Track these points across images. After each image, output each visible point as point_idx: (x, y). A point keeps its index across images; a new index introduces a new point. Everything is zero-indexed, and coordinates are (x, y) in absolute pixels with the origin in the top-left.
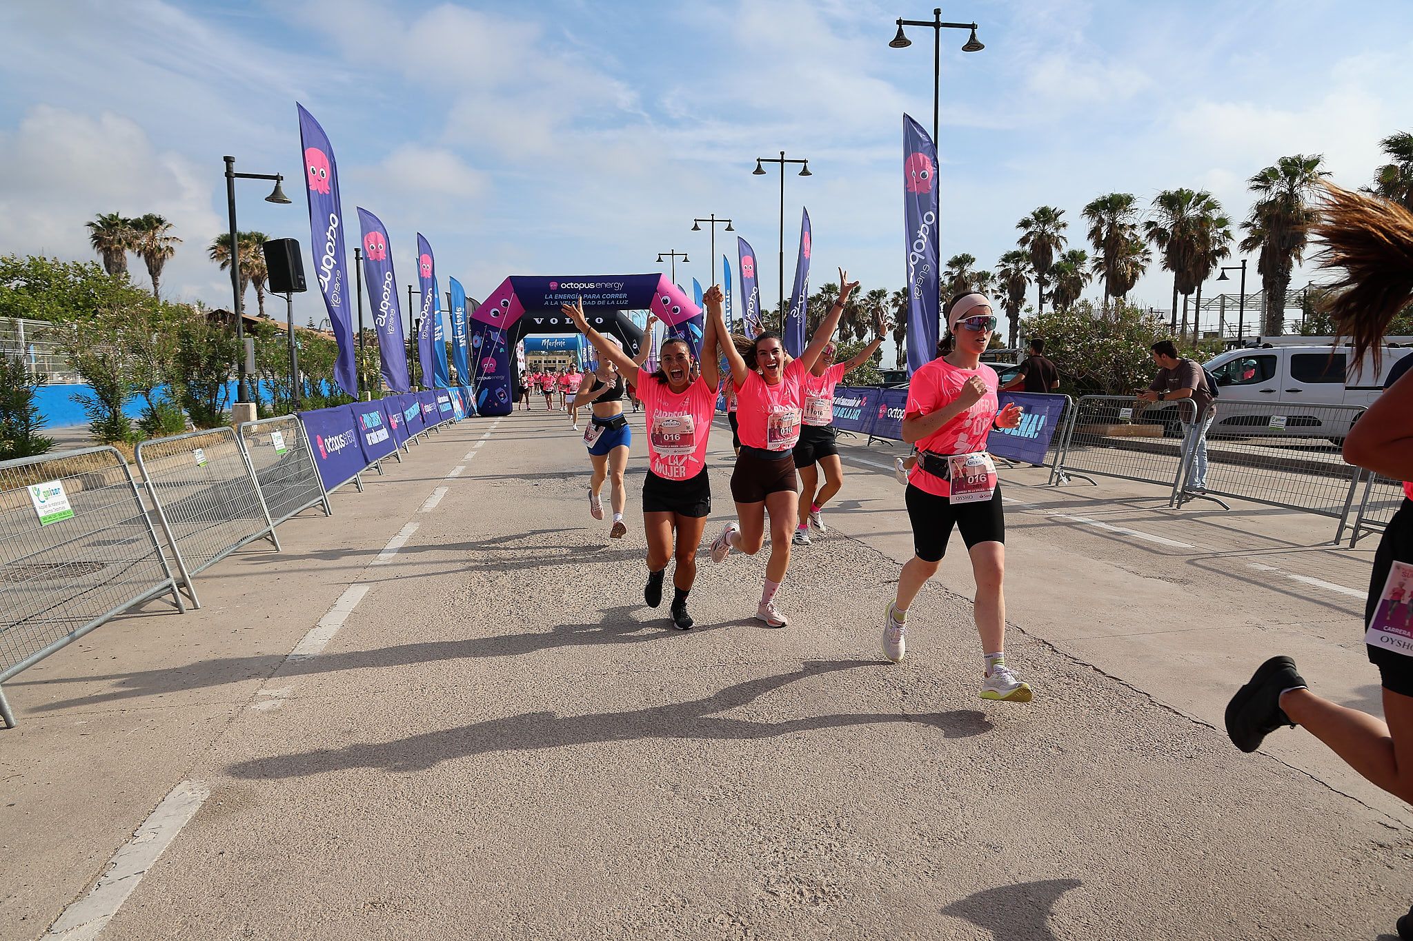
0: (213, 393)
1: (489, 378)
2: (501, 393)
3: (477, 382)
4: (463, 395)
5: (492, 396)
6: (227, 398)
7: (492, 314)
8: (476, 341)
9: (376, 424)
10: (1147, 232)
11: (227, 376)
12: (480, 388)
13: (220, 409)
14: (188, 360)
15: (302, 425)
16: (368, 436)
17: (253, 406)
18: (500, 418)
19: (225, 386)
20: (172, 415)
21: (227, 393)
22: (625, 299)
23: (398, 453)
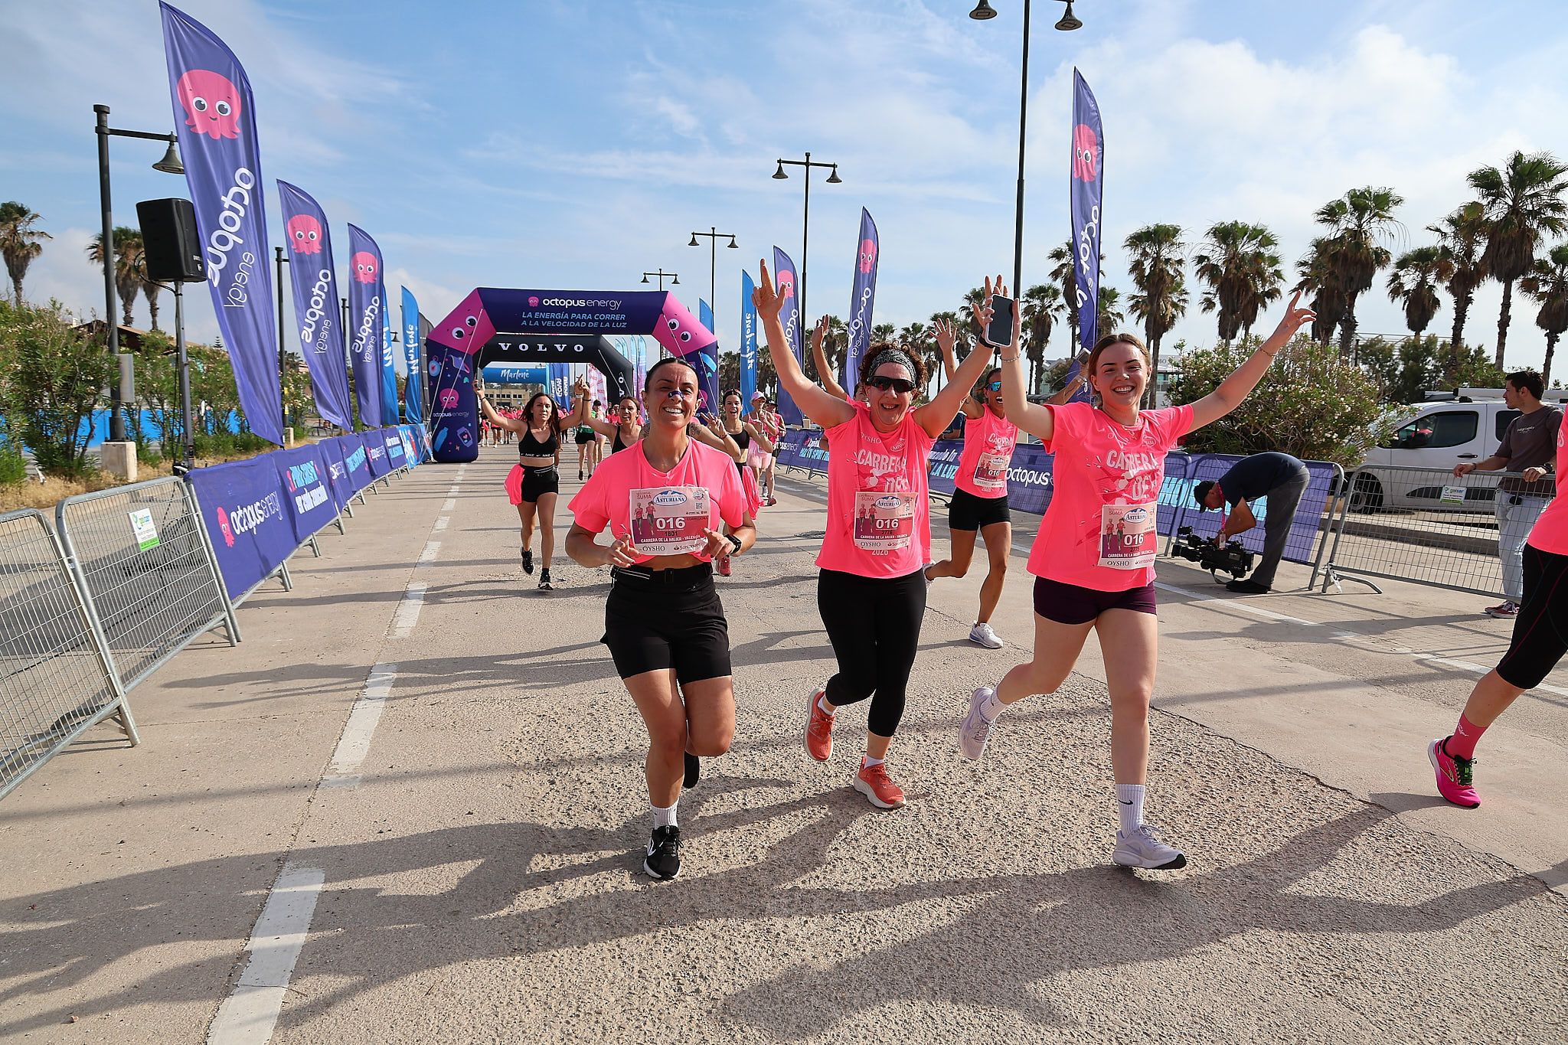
0: (72, 428)
1: (449, 415)
2: (464, 434)
3: (434, 420)
4: (416, 436)
5: (452, 438)
6: (90, 436)
7: (454, 334)
8: (433, 368)
9: (310, 480)
10: (1199, 267)
11: (93, 405)
12: (436, 426)
13: (81, 450)
14: (32, 379)
15: (190, 492)
16: (298, 499)
17: (131, 446)
18: (463, 466)
19: (90, 419)
20: (6, 459)
21: (92, 428)
22: (622, 321)
23: (341, 521)
